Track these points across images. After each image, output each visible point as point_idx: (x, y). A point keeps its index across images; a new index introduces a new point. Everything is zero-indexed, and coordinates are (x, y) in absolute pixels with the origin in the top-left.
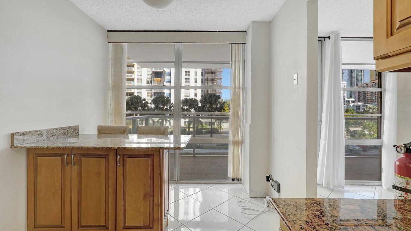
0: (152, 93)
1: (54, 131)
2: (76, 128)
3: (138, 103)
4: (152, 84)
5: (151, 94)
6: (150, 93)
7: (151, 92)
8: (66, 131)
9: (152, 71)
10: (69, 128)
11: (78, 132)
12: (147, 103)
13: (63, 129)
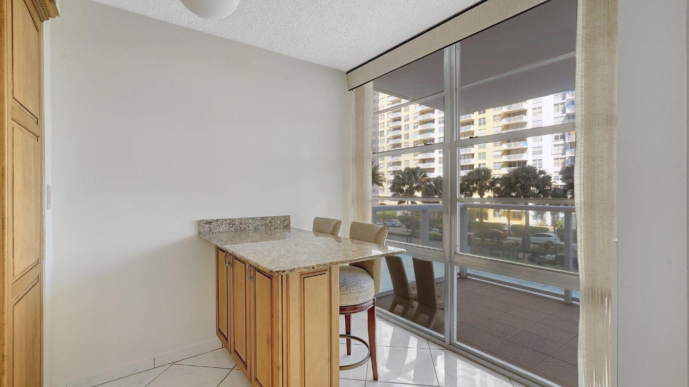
0: (564, 158)
1: (250, 221)
2: (287, 218)
3: (529, 179)
4: (565, 141)
5: (563, 160)
6: (561, 158)
7: (564, 156)
8: (268, 222)
9: (565, 115)
10: (273, 218)
11: (289, 225)
12: (549, 178)
13: (263, 219)
